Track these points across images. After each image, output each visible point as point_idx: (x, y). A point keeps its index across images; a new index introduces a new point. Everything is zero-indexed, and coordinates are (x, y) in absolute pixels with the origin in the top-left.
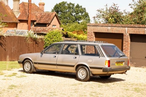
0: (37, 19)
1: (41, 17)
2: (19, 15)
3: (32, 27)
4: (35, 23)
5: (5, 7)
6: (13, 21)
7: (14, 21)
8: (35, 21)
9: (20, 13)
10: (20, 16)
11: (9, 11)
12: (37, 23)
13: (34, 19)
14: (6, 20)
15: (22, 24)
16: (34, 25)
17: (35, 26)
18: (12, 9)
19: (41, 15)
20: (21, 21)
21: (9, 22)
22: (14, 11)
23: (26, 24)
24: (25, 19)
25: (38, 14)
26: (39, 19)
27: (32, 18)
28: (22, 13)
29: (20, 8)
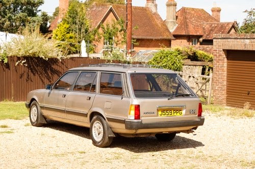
0: (205, 32)
1: (211, 30)
2: (175, 28)
3: (196, 45)
4: (201, 40)
5: (152, 16)
6: (163, 38)
7: (165, 37)
8: (201, 36)
9: (177, 25)
10: (178, 28)
11: (158, 22)
12: (203, 40)
13: (198, 34)
14: (150, 36)
15: (178, 41)
16: (199, 43)
17: (201, 44)
18: (164, 20)
19: (211, 26)
20: (177, 37)
21: (156, 38)
22: (168, 22)
23: (185, 41)
24: (184, 33)
25: (206, 26)
26: (207, 33)
27: (196, 32)
28: (181, 24)
29: (177, 17)
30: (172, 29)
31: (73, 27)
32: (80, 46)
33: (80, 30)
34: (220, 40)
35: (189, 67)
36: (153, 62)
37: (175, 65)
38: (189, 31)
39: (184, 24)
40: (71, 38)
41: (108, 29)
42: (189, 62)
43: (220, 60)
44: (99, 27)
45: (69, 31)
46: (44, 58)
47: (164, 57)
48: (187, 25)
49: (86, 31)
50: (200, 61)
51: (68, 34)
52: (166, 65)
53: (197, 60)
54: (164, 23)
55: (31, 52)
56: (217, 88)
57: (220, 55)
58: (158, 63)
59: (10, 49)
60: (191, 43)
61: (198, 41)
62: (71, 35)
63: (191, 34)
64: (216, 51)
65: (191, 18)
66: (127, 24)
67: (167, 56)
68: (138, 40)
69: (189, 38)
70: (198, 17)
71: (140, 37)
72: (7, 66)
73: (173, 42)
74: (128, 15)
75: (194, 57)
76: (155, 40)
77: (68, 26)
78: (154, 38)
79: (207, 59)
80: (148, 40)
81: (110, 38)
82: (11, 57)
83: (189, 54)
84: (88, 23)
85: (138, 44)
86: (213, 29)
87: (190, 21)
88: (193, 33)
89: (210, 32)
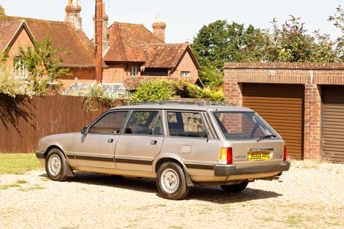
0: (147, 58)
1: (157, 55)
2: (106, 51)
3: (136, 76)
4: (143, 68)
8: (142, 63)
9: (109, 47)
12: (146, 68)
13: (139, 60)
14: (75, 63)
15: (112, 70)
16: (139, 73)
17: (142, 74)
19: (155, 49)
20: (111, 64)
21: (84, 66)
23: (122, 70)
24: (119, 59)
25: (150, 50)
26: (150, 59)
27: (136, 57)
28: (115, 46)
29: (108, 35)
38: (126, 56)
39: (119, 46)
41: (30, 54)
48: (123, 48)
60: (129, 73)
61: (139, 70)
63: (129, 60)
65: (128, 38)
67: (156, 92)
69: (127, 66)
70: (137, 35)
76: (82, 68)
78: (80, 66)
80: (73, 69)
81: (33, 67)
85: (71, 74)
86: (159, 52)
87: (126, 41)
88: (131, 58)
89: (155, 57)
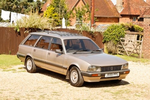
0: (141, 13)
4: (139, 18)
5: (107, 2)
6: (114, 16)
7: (115, 16)
8: (138, 16)
9: (123, 8)
10: (123, 10)
11: (111, 6)
12: (140, 18)
14: (106, 15)
15: (124, 19)
16: (137, 20)
17: (139, 20)
18: (115, 5)
19: (145, 9)
20: (123, 16)
21: (110, 17)
22: (118, 6)
23: (128, 19)
24: (127, 14)
25: (142, 9)
26: (142, 14)
27: (136, 13)
28: (126, 8)
29: (123, 3)
30: (120, 11)
31: (57, 9)
32: (62, 21)
33: (61, 11)
34: (147, 19)
35: (129, 35)
36: (107, 32)
37: (121, 34)
38: (130, 12)
39: (128, 7)
40: (55, 16)
41: (79, 11)
42: (129, 32)
43: (147, 31)
44: (73, 9)
45: (54, 11)
46: (41, 29)
47: (114, 29)
48: (130, 8)
49: (65, 12)
50: (136, 31)
51: (54, 14)
52: (115, 34)
53: (134, 31)
54: (115, 7)
55: (33, 25)
56: (145, 48)
57: (147, 28)
58: (110, 33)
59: (21, 23)
60: (132, 20)
61: (137, 19)
62: (55, 14)
63: (132, 14)
64: (145, 25)
65: (132, 4)
66: (91, 9)
67: (116, 28)
68: (98, 18)
69: (131, 17)
70: (137, 3)
71: (99, 16)
72: (19, 33)
73: (120, 19)
74: (92, 3)
75: (132, 29)
76: (109, 18)
77: (53, 9)
78: (108, 17)
79: (140, 30)
80: (105, 18)
81: (80, 17)
82: (21, 28)
83: (129, 27)
84: (66, 7)
85: (98, 20)
86: (147, 11)
87: (131, 5)
88: (133, 13)
89: (144, 13)
